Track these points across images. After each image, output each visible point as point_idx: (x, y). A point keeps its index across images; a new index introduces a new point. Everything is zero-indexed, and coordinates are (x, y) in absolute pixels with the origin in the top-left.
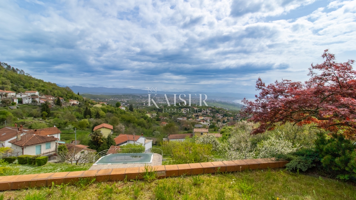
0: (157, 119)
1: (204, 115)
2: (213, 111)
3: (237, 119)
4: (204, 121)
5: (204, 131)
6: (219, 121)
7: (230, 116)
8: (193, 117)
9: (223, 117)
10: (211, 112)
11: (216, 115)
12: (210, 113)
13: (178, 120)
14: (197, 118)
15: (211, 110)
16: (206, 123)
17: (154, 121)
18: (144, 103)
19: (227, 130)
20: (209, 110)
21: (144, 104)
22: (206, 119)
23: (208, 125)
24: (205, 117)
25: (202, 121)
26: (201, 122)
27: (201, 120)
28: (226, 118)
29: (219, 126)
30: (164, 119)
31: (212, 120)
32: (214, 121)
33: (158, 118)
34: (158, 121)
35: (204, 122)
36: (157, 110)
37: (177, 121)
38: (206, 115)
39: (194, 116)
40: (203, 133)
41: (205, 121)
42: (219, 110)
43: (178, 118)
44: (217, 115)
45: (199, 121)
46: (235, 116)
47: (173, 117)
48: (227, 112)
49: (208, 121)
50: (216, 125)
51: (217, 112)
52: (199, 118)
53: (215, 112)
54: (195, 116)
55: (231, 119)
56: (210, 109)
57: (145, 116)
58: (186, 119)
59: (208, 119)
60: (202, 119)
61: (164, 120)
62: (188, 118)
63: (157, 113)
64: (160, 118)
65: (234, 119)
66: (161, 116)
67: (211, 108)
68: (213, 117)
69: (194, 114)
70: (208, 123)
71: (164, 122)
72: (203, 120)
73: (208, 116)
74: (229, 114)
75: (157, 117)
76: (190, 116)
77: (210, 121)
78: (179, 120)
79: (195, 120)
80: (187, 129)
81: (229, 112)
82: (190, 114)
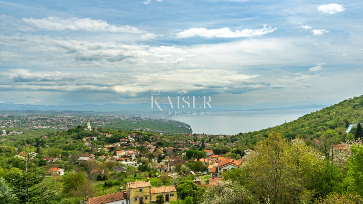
0: (40, 162)
1: (125, 147)
2: (138, 139)
3: (179, 148)
4: (127, 158)
5: (144, 186)
6: (151, 157)
7: (168, 145)
8: (105, 151)
9: (157, 147)
10: (136, 141)
11: (144, 145)
12: (134, 142)
13: (81, 160)
14: (113, 152)
15: (135, 138)
16: (132, 162)
17: (35, 167)
18: (4, 129)
19: (186, 186)
20: (132, 137)
21: (4, 131)
22: (129, 154)
23: (136, 165)
24: (127, 149)
25: (123, 159)
26: (122, 161)
27: (122, 157)
28: (162, 148)
29: (157, 167)
30: (53, 161)
31: (141, 156)
32: (143, 158)
33: (42, 161)
34: (42, 167)
35: (126, 161)
36: (33, 144)
37: (78, 163)
38: (128, 146)
39: (106, 149)
40: (144, 190)
41: (129, 157)
42: (149, 135)
43: (80, 158)
44: (147, 144)
45: (119, 160)
46: (175, 144)
47: (69, 156)
48: (161, 138)
49: (133, 157)
50: (150, 165)
51: (146, 139)
52: (117, 154)
53: (142, 139)
54: (108, 149)
55: (169, 149)
56: (134, 134)
57: (14, 159)
58: (94, 158)
59: (132, 154)
60: (123, 154)
61: (54, 163)
62: (97, 155)
63: (38, 151)
64: (44, 159)
65: (174, 151)
66: (45, 156)
67: (136, 133)
68: (141, 149)
69: (107, 146)
70: (135, 162)
71: (53, 167)
72: (125, 156)
73: (132, 148)
74: (165, 141)
75: (38, 160)
76: (99, 151)
77: (137, 157)
78: (82, 162)
79: (112, 159)
80: (102, 177)
81: (165, 138)
82: (99, 146)
